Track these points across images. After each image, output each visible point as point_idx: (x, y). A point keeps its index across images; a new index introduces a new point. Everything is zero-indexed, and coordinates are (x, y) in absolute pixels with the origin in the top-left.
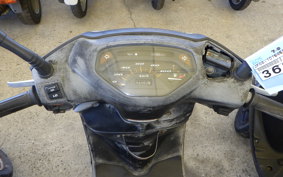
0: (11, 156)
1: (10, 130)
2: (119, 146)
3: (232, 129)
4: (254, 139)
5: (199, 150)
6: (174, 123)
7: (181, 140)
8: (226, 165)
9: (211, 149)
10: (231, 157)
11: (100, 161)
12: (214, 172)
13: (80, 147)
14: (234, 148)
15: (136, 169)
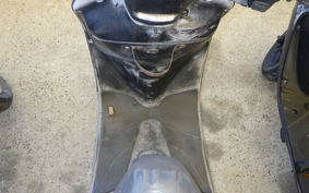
0: (10, 82)
1: (8, 55)
2: (129, 70)
3: (259, 72)
4: (282, 78)
5: (218, 92)
6: (194, 35)
7: (200, 72)
8: (246, 109)
9: (231, 91)
10: (252, 101)
11: (107, 89)
12: (231, 115)
13: (86, 78)
14: (257, 92)
15: (146, 99)
